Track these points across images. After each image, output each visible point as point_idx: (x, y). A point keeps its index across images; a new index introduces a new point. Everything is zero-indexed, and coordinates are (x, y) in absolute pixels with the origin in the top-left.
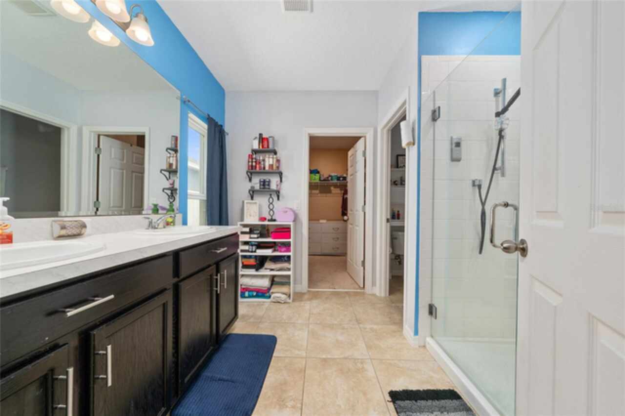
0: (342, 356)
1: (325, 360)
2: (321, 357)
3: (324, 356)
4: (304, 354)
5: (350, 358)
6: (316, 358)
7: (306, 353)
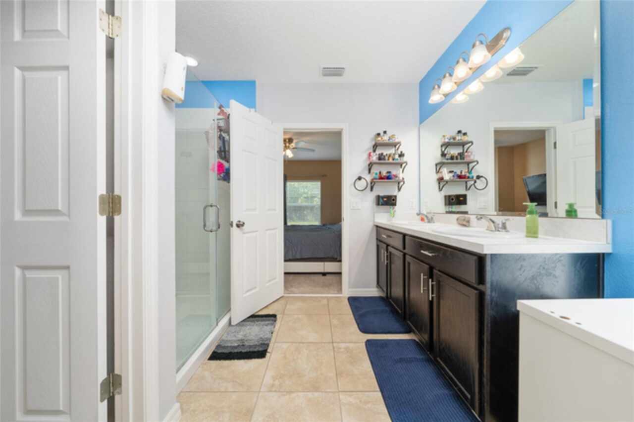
0: (294, 395)
1: (316, 389)
2: (320, 393)
3: (316, 394)
4: (342, 396)
5: (285, 393)
6: (326, 392)
7: (340, 400)
